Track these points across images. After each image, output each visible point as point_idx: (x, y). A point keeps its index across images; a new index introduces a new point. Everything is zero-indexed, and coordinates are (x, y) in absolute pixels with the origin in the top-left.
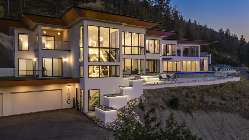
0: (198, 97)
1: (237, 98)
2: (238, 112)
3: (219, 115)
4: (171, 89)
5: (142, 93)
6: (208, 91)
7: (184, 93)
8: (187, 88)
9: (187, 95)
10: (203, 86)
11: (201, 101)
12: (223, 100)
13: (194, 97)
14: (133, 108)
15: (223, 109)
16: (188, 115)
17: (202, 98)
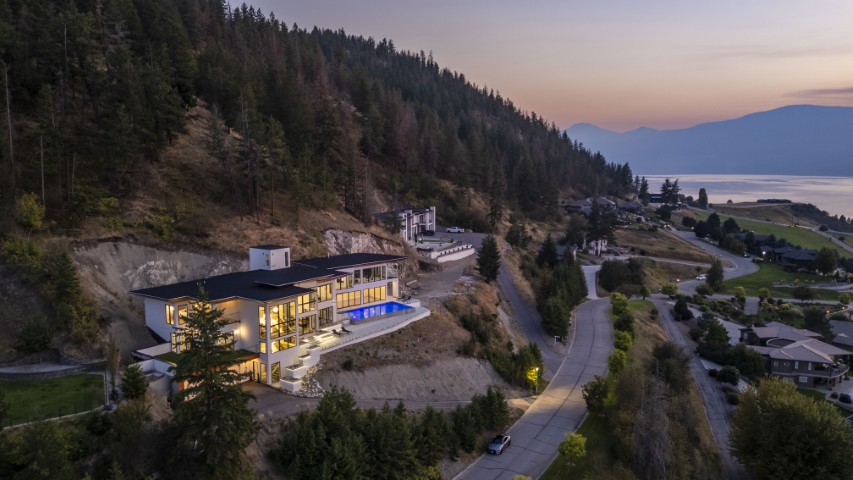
0: (371, 353)
1: (414, 345)
2: (410, 362)
3: (389, 369)
4: (345, 349)
5: (319, 359)
6: (383, 343)
7: (358, 352)
8: (361, 344)
9: (361, 355)
10: (379, 337)
11: (374, 357)
12: (398, 351)
13: (368, 354)
14: (313, 376)
15: (396, 361)
16: (361, 374)
17: (376, 353)
